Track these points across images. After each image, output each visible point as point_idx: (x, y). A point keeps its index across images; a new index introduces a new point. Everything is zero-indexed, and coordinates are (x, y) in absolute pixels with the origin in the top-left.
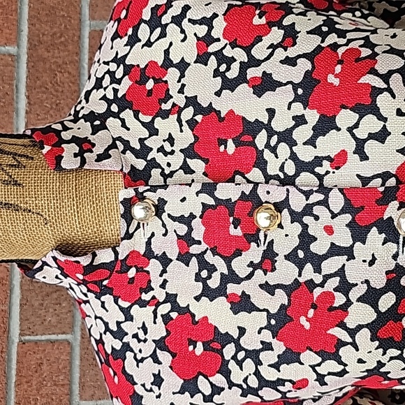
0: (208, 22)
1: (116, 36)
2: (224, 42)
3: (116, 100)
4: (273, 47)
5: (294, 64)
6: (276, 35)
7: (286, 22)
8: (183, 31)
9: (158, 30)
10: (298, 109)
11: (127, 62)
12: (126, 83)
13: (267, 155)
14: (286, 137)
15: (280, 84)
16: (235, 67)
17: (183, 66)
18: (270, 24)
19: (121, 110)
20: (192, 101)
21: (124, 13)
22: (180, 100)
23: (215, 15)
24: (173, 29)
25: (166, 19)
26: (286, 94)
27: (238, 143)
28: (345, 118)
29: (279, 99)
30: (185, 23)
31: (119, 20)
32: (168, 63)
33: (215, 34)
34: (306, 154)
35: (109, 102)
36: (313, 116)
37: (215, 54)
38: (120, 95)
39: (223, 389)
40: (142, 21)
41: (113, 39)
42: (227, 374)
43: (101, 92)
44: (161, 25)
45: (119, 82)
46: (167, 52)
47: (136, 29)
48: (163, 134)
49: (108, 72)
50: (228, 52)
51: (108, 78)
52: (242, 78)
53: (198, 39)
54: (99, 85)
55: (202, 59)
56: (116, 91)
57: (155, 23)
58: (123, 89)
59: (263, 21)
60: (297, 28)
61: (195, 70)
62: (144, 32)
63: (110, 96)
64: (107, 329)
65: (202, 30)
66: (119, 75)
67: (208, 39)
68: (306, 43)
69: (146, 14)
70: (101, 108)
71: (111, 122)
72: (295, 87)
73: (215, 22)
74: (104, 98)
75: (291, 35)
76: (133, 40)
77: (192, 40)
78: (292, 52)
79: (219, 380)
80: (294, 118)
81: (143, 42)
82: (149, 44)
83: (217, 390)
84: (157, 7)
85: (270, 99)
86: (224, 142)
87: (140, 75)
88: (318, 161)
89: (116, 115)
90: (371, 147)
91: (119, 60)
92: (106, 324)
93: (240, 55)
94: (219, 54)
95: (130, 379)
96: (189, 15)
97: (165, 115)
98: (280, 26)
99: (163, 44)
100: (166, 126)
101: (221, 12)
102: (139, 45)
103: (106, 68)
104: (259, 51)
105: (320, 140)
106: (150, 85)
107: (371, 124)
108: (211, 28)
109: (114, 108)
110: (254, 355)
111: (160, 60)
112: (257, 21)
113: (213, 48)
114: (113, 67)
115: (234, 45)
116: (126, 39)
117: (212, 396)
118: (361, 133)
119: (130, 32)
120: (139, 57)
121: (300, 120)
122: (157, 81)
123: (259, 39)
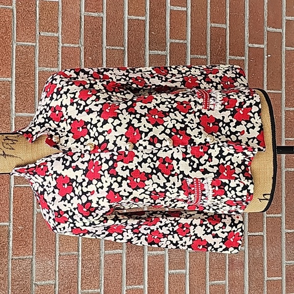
0: (75, 94)
1: (46, 97)
2: (78, 99)
3: (47, 118)
4: (93, 101)
5: (98, 106)
6: (94, 97)
7: (97, 95)
8: (67, 96)
9: (59, 96)
10: (98, 118)
11: (50, 105)
12: (50, 112)
13: (90, 131)
14: (95, 126)
15: (94, 111)
16: (82, 107)
17: (66, 106)
18: (93, 95)
19: (49, 121)
20: (70, 117)
21: (49, 89)
22: (67, 117)
23: (77, 92)
24: (64, 96)
25: (62, 92)
26: (95, 114)
27: (83, 128)
28: (110, 120)
29: (94, 116)
30: (68, 94)
31: (47, 92)
32: (62, 106)
33: (76, 97)
34: (100, 130)
35: (45, 119)
36: (102, 120)
37: (76, 102)
38: (48, 116)
39: (73, 197)
40: (54, 92)
41: (45, 98)
42: (74, 191)
43: (42, 116)
44: (60, 94)
45: (48, 112)
46: (62, 102)
47: (52, 95)
48: (62, 127)
49: (44, 109)
50: (80, 102)
51: (44, 111)
52: (83, 110)
53: (71, 98)
54: (41, 113)
55: (72, 104)
56: (47, 115)
57: (58, 93)
58: (49, 114)
59: (91, 93)
60: (100, 97)
61: (70, 107)
62: (55, 96)
63: (45, 117)
64: (40, 185)
65: (72, 96)
66: (48, 110)
67: (74, 98)
68: (102, 101)
69: (55, 90)
70: (43, 121)
71: (46, 125)
72: (98, 112)
73: (76, 93)
74: (43, 117)
75: (98, 98)
76: (52, 99)
77: (69, 98)
78: (97, 103)
79: (72, 194)
80: (98, 120)
81: (55, 99)
82: (57, 100)
83: (72, 198)
84: (59, 88)
85: (91, 115)
86: (79, 128)
87: (54, 110)
88: (104, 132)
89: (48, 123)
90: (118, 128)
91: (48, 105)
92: (39, 183)
93: (83, 103)
94: (77, 102)
95: (45, 200)
96: (69, 92)
97: (62, 121)
98: (95, 95)
99: (61, 99)
100: (63, 125)
101: (78, 91)
102: (53, 100)
103: (43, 108)
104: (89, 102)
105: (104, 126)
106: (57, 112)
107: (117, 122)
108: (75, 95)
109: (47, 120)
110: (81, 184)
111: (60, 105)
112: (89, 93)
113: (75, 101)
114: (46, 107)
115: (81, 100)
116: (49, 98)
117: (70, 200)
118: (115, 124)
119: (50, 96)
120: (54, 104)
121: (99, 121)
122: (59, 111)
123: (89, 98)
